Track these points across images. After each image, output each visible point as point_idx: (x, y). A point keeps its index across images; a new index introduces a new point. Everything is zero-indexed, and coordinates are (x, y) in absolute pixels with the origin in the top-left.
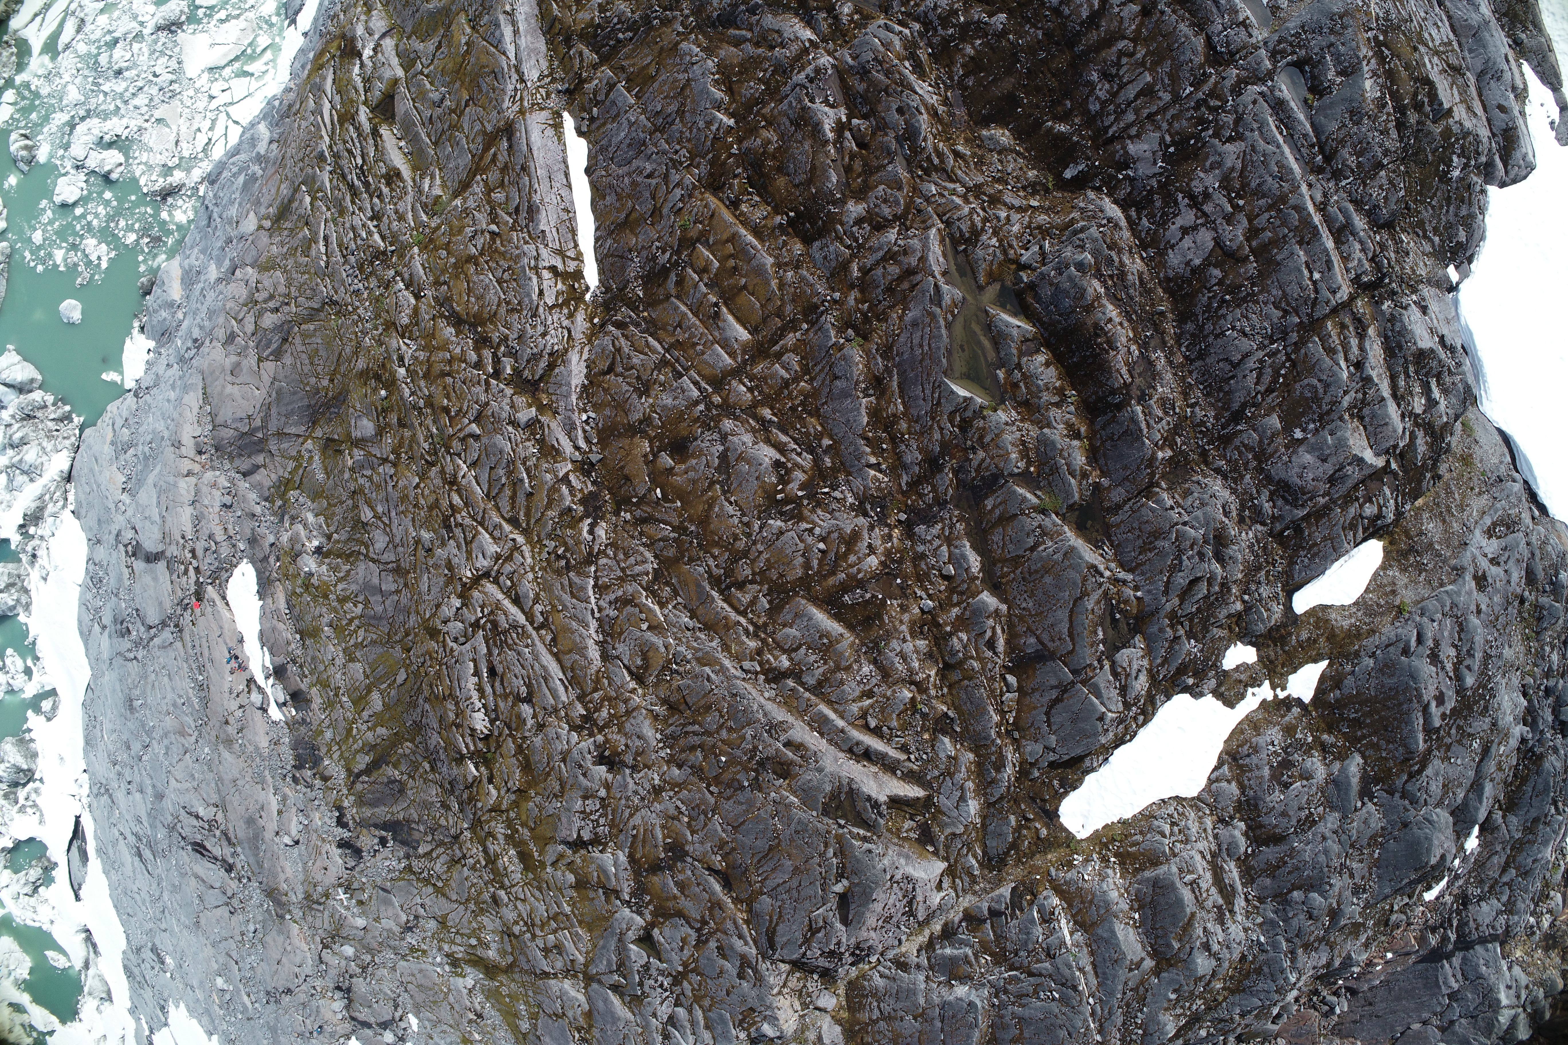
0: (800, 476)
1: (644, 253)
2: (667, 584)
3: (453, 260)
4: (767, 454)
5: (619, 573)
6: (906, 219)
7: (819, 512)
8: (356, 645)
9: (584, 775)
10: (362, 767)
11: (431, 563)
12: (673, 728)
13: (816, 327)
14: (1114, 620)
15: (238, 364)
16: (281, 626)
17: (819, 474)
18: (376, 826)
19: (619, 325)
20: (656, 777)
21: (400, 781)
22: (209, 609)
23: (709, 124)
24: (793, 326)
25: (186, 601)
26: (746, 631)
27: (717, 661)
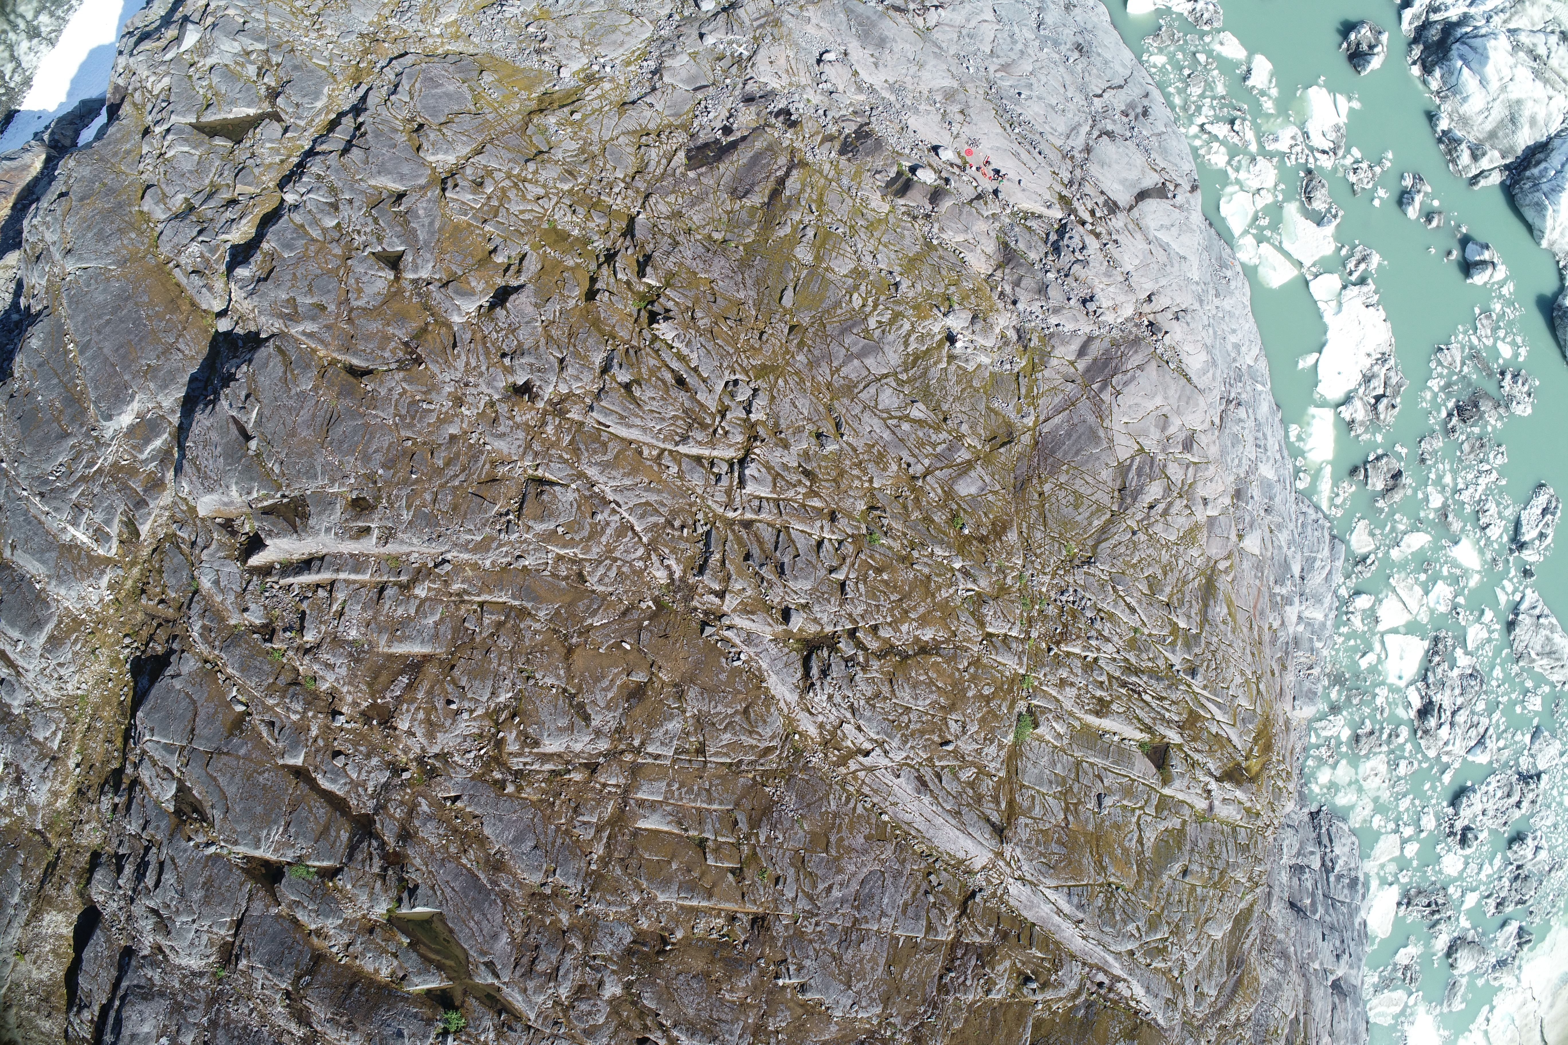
0: (512, 747)
1: (787, 824)
2: (566, 578)
3: (970, 694)
4: (551, 746)
5: (617, 554)
6: (563, 1010)
7: (476, 731)
8: (856, 288)
9: (531, 365)
10: (789, 183)
11: (809, 427)
12: (480, 464)
13: (582, 874)
14: (195, 810)
15: (1163, 429)
16: (960, 238)
17: (498, 760)
18: (744, 139)
19: (768, 750)
20: (468, 413)
21: (740, 198)
22: (1047, 196)
23: (800, 968)
24: (605, 861)
25: (1075, 187)
26: (469, 594)
27: (474, 551)
